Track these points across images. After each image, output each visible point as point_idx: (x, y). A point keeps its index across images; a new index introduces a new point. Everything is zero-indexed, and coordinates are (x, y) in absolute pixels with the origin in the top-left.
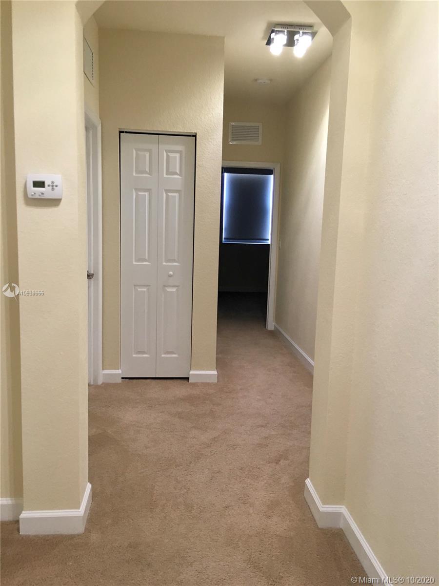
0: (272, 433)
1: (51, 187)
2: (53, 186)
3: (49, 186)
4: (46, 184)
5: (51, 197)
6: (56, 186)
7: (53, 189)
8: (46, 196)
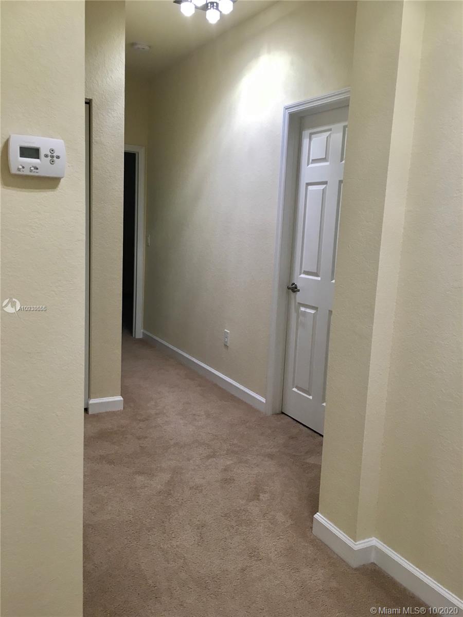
0: (228, 463)
1: (49, 158)
2: (53, 157)
3: (46, 156)
4: (42, 153)
5: (48, 175)
6: (58, 157)
7: (52, 162)
8: (41, 173)
